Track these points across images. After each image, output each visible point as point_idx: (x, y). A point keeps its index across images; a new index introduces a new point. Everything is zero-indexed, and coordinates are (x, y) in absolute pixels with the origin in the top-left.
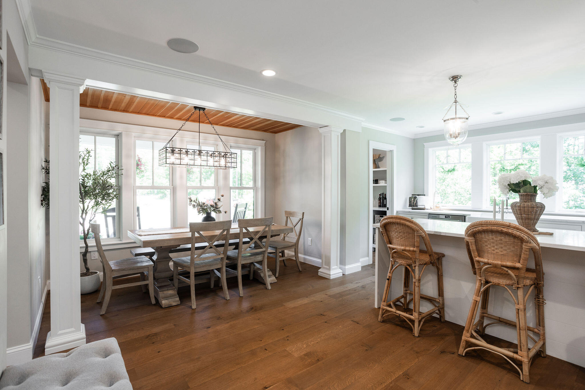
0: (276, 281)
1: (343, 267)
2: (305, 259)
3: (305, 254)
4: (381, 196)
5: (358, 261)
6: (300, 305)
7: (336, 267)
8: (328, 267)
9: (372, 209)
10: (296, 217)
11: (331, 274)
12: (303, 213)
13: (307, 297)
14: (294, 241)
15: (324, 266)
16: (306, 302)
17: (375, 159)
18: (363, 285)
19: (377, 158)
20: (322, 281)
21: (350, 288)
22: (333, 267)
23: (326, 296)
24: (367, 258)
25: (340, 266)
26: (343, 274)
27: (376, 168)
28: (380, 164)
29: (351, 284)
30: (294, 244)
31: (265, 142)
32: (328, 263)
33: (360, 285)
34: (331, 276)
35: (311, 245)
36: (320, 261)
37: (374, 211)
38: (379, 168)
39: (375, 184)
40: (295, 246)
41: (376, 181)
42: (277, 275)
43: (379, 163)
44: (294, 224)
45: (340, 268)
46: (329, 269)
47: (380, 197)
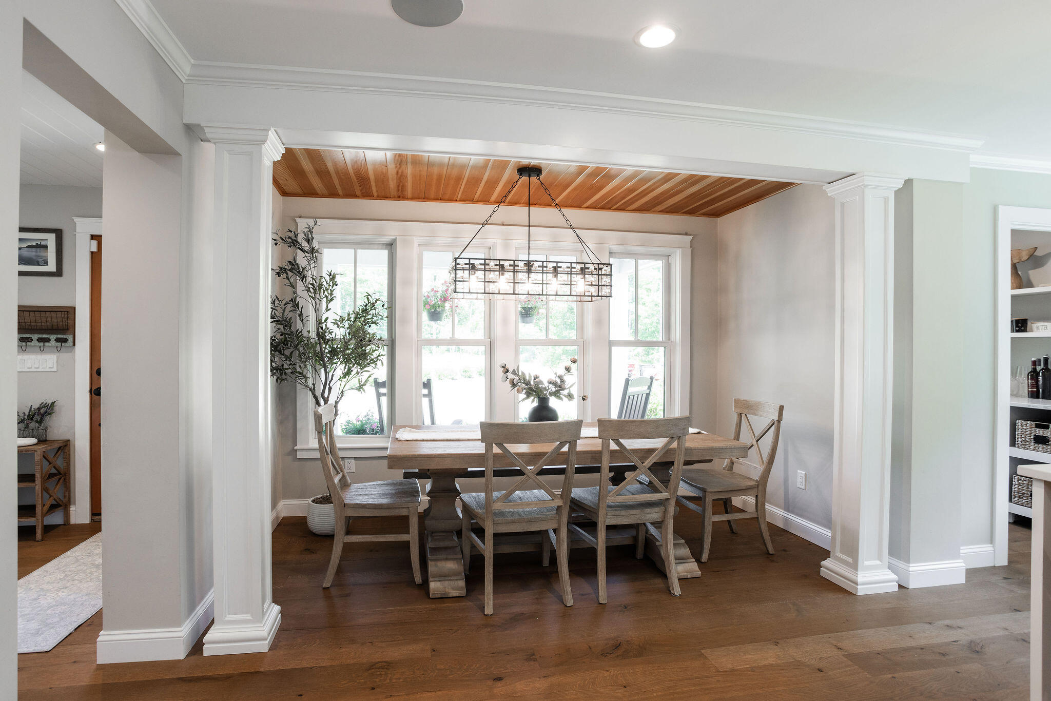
0: (699, 574)
1: (901, 564)
2: (786, 520)
3: (787, 509)
4: (1038, 368)
5: (956, 555)
6: (752, 669)
7: (878, 562)
8: (850, 560)
9: (1005, 402)
10: (761, 416)
11: (860, 580)
12: (781, 408)
13: (777, 644)
14: (756, 475)
15: (839, 554)
16: (771, 661)
17: (1015, 261)
18: (971, 642)
19: (1025, 257)
20: (831, 596)
21: (923, 642)
22: (867, 563)
23: (836, 652)
24: (987, 548)
25: (891, 561)
26: (900, 586)
27: (1020, 287)
28: (1033, 274)
29: (927, 626)
30: (754, 483)
31: (691, 237)
32: (852, 549)
33: (963, 636)
34: (859, 587)
35: (803, 487)
36: (828, 533)
37: (1013, 409)
38: (1030, 285)
39: (1017, 331)
40: (759, 488)
41: (1020, 325)
42: (705, 557)
43: (1031, 272)
44: (758, 433)
45: (890, 567)
46: (855, 566)
47: (1034, 370)
